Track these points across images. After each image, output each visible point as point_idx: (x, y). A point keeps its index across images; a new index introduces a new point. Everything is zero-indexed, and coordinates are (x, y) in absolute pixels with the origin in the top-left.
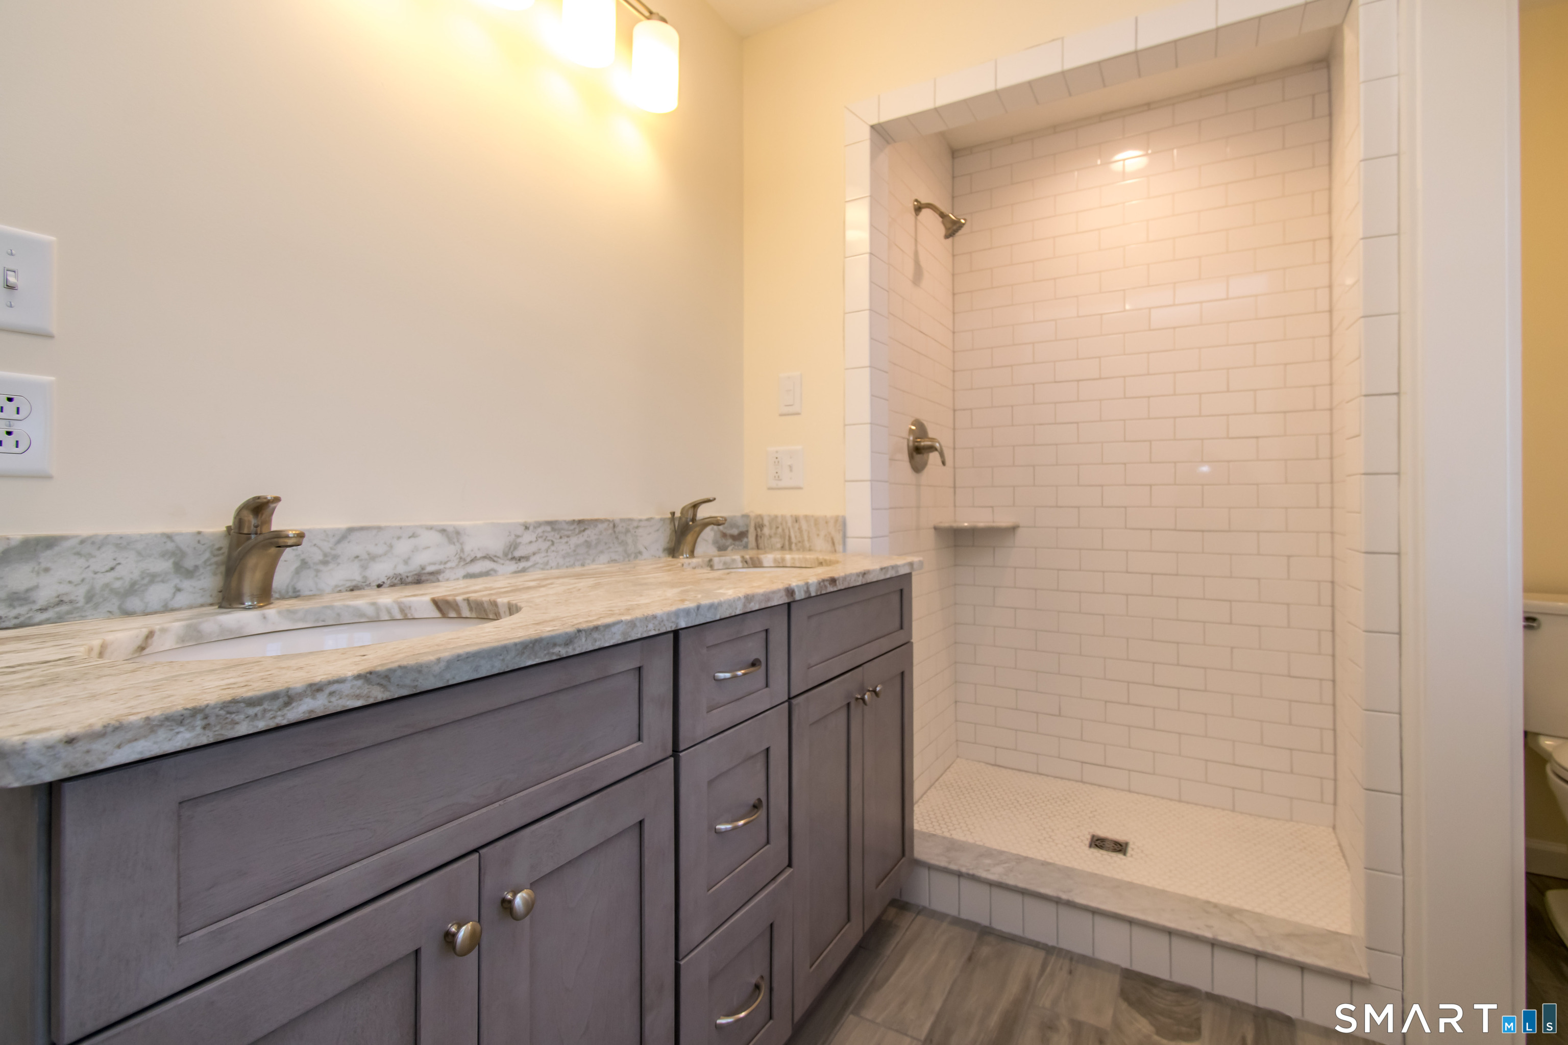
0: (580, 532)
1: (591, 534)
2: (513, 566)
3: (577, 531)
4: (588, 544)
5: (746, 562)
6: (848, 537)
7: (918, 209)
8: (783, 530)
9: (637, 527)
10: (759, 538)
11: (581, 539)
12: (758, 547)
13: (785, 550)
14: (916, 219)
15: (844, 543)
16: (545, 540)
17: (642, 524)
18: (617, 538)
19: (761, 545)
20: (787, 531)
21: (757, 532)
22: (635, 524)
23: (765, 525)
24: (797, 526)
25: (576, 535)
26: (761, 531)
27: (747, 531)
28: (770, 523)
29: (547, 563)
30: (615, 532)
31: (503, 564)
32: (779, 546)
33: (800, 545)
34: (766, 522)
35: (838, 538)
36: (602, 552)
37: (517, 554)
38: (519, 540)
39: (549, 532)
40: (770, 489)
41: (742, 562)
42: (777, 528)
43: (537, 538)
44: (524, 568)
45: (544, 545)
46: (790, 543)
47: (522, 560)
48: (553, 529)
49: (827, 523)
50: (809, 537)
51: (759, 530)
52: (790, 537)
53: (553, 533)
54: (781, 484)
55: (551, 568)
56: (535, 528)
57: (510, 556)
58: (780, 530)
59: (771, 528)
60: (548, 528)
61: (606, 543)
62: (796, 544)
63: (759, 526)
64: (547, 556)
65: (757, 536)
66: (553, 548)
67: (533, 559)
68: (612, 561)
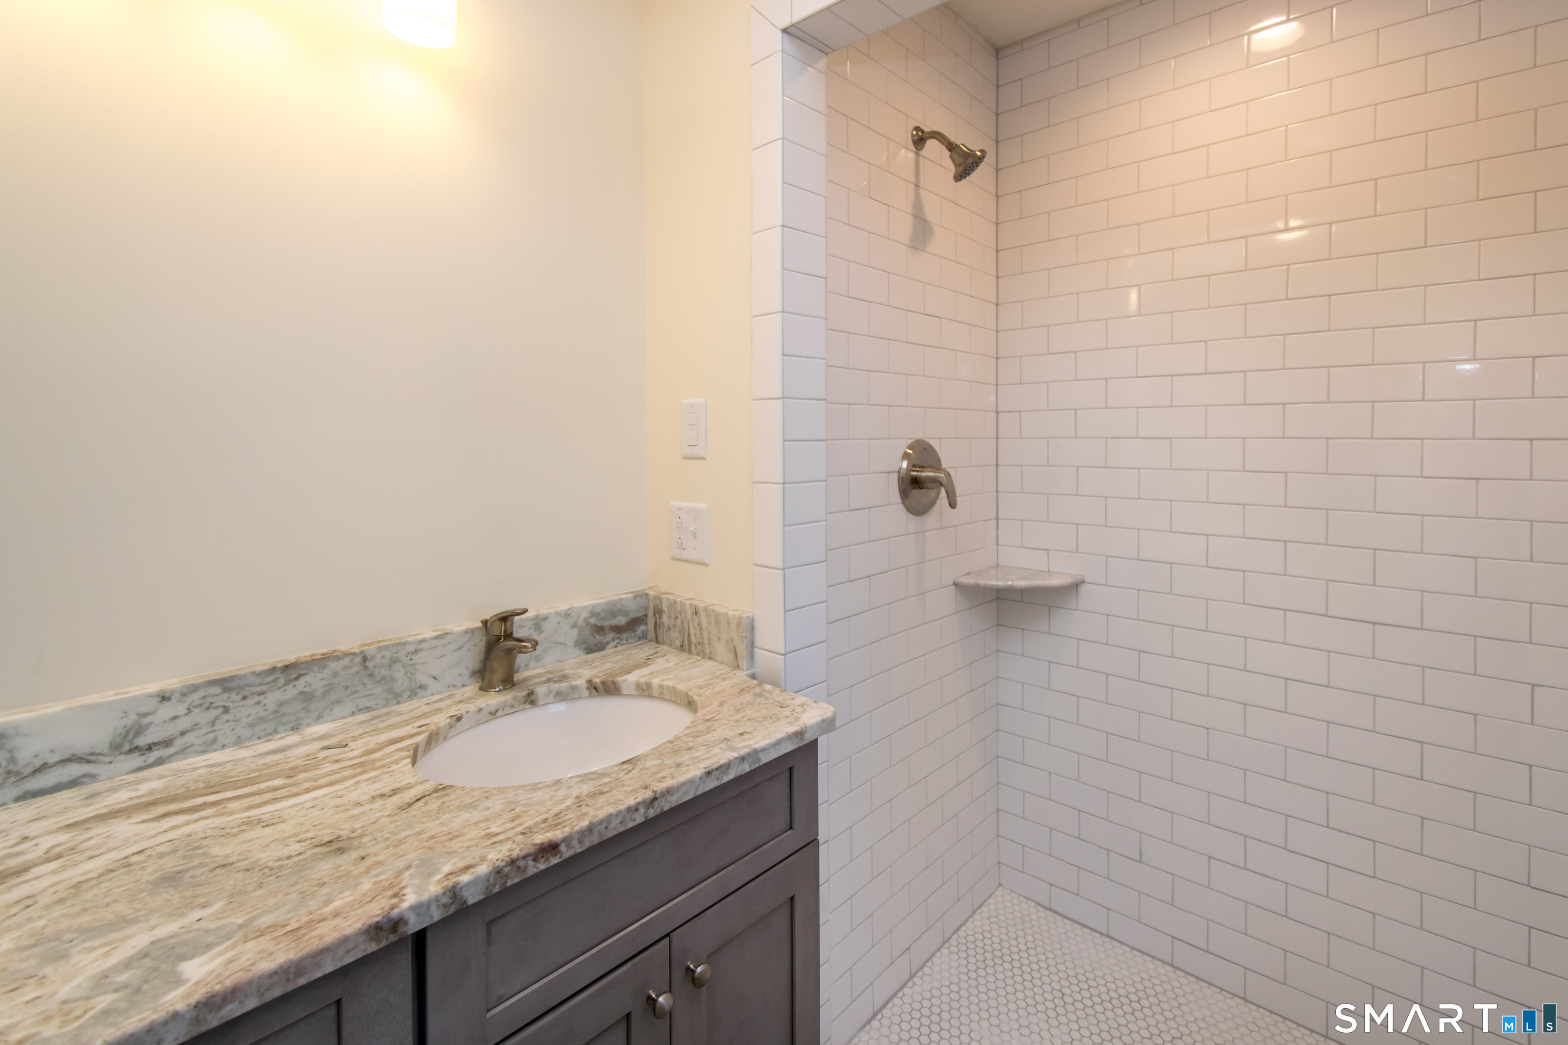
0: (288, 682)
1: (314, 681)
2: (136, 760)
3: (281, 682)
4: (307, 697)
5: (595, 688)
6: (756, 647)
7: (920, 139)
8: (682, 623)
9: (416, 652)
10: (658, 628)
11: (291, 692)
12: (657, 642)
13: (684, 651)
14: (917, 154)
15: (752, 656)
16: (208, 708)
17: (424, 645)
18: (371, 675)
19: (660, 638)
20: (686, 624)
21: (656, 619)
22: (411, 648)
23: (664, 612)
24: (696, 619)
25: (280, 688)
26: (660, 618)
27: (646, 616)
28: (669, 610)
29: (214, 741)
30: (366, 668)
31: (111, 763)
32: (678, 643)
33: (700, 647)
34: (665, 609)
35: (742, 648)
36: (338, 702)
37: (142, 741)
38: (146, 721)
39: (217, 695)
40: (674, 559)
41: (588, 688)
42: (677, 618)
43: (188, 709)
44: (160, 758)
45: (202, 717)
46: (690, 643)
47: (153, 749)
48: (226, 690)
49: (728, 623)
50: (709, 639)
51: (658, 616)
52: (689, 635)
53: (226, 696)
54: (686, 555)
55: (224, 746)
56: (184, 694)
57: (127, 747)
58: (679, 622)
59: (670, 618)
60: (216, 690)
61: (346, 688)
62: (696, 645)
63: (658, 612)
64: (214, 731)
65: (656, 623)
66: (225, 717)
67: (179, 744)
68: (361, 710)
